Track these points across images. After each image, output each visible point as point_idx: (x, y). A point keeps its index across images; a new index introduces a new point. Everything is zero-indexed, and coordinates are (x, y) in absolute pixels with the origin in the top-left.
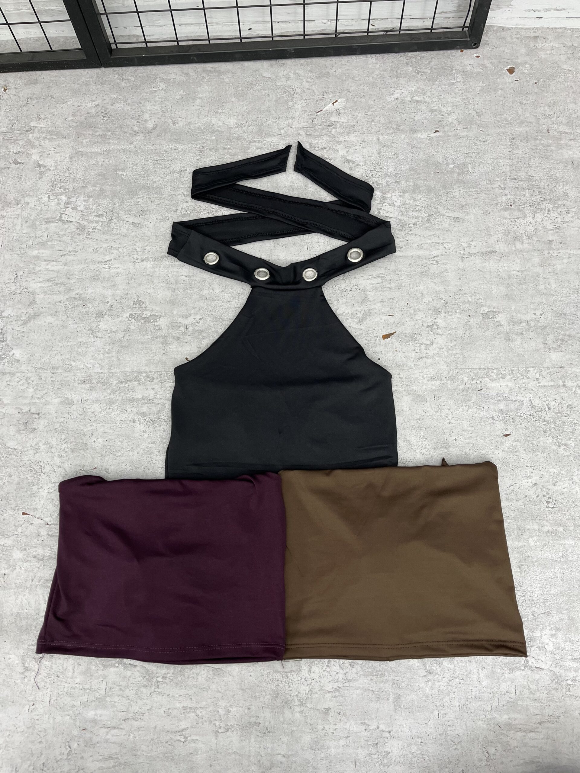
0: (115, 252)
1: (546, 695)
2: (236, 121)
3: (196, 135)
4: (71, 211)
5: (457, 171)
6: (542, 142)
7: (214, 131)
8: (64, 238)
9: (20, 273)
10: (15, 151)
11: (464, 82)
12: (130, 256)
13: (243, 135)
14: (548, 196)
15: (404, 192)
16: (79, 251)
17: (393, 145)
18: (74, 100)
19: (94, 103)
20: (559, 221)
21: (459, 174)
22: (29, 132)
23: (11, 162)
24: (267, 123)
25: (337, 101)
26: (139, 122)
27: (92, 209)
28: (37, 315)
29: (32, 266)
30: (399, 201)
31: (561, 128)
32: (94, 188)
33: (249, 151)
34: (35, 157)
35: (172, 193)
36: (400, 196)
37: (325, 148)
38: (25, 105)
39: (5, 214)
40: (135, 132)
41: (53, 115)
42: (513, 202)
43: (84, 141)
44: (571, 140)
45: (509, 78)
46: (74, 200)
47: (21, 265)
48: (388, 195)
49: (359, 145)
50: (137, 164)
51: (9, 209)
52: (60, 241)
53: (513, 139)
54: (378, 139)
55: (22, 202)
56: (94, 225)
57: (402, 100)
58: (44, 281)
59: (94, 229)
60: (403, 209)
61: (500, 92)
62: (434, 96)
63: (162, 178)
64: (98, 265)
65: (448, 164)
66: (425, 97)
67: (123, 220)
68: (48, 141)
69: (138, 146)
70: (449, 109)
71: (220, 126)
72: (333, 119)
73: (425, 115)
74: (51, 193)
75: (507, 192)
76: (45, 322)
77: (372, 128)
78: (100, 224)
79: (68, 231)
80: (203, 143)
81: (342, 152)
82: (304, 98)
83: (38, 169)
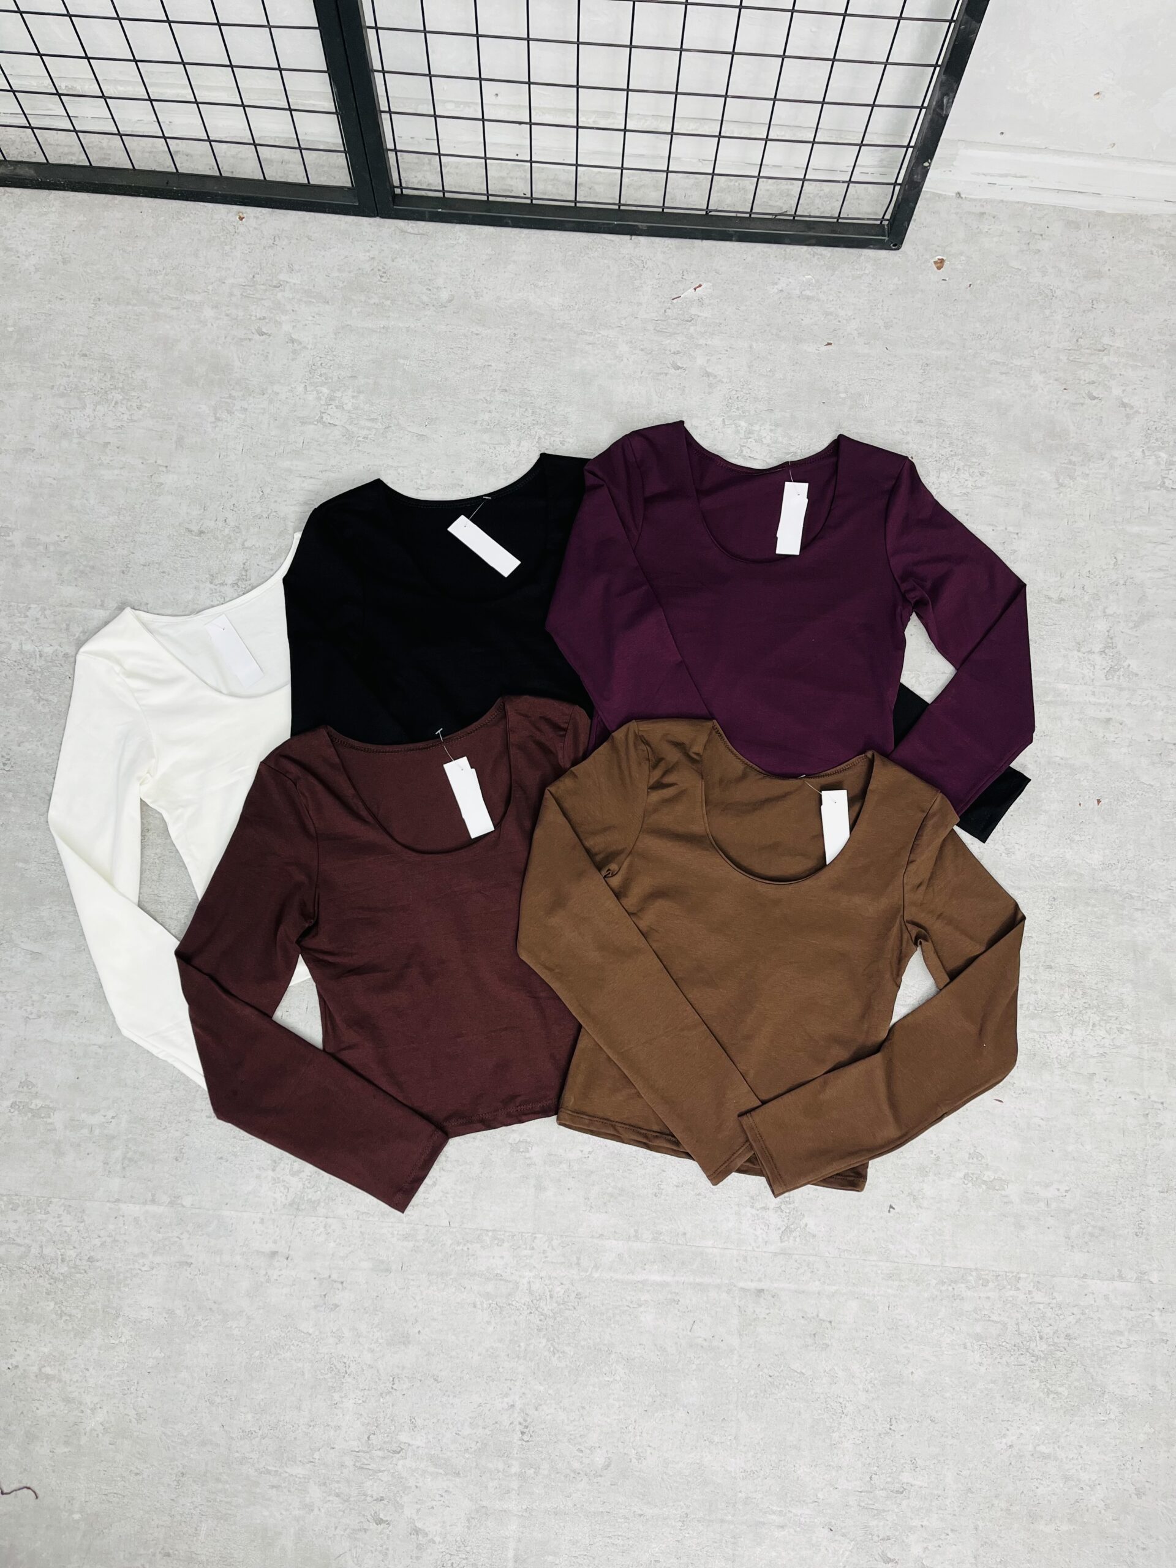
2: (561, 301)
3: (507, 316)
4: (335, 410)
5: (849, 402)
6: (965, 373)
7: (531, 313)
8: (325, 447)
9: (267, 490)
10: (258, 316)
11: (873, 276)
13: (570, 322)
17: (769, 357)
18: (339, 245)
19: (368, 254)
20: (969, 485)
21: (851, 408)
22: (277, 289)
23: (254, 331)
24: (604, 308)
25: (700, 286)
26: (430, 290)
27: (363, 409)
29: (282, 482)
30: (768, 437)
31: (993, 356)
32: (367, 380)
33: (577, 347)
34: (287, 328)
35: (471, 397)
37: (678, 353)
38: (270, 247)
39: (246, 406)
40: (423, 303)
41: (312, 267)
43: (354, 310)
44: (1002, 373)
45: (936, 275)
46: (339, 394)
47: (269, 479)
48: (756, 428)
49: (724, 352)
50: (425, 350)
51: (251, 400)
52: (320, 451)
53: (927, 365)
54: (751, 347)
55: (270, 391)
56: (365, 432)
57: (789, 294)
59: (365, 438)
60: (773, 449)
61: (919, 295)
62: (832, 292)
63: (458, 373)
65: (838, 392)
66: (819, 291)
67: (403, 429)
68: (303, 306)
69: (427, 326)
70: (849, 313)
71: (539, 307)
72: (694, 311)
73: (816, 319)
74: (308, 382)
75: (909, 439)
77: (744, 330)
78: (374, 431)
79: (330, 438)
80: (516, 329)
81: (700, 361)
82: (657, 276)
83: (291, 344)
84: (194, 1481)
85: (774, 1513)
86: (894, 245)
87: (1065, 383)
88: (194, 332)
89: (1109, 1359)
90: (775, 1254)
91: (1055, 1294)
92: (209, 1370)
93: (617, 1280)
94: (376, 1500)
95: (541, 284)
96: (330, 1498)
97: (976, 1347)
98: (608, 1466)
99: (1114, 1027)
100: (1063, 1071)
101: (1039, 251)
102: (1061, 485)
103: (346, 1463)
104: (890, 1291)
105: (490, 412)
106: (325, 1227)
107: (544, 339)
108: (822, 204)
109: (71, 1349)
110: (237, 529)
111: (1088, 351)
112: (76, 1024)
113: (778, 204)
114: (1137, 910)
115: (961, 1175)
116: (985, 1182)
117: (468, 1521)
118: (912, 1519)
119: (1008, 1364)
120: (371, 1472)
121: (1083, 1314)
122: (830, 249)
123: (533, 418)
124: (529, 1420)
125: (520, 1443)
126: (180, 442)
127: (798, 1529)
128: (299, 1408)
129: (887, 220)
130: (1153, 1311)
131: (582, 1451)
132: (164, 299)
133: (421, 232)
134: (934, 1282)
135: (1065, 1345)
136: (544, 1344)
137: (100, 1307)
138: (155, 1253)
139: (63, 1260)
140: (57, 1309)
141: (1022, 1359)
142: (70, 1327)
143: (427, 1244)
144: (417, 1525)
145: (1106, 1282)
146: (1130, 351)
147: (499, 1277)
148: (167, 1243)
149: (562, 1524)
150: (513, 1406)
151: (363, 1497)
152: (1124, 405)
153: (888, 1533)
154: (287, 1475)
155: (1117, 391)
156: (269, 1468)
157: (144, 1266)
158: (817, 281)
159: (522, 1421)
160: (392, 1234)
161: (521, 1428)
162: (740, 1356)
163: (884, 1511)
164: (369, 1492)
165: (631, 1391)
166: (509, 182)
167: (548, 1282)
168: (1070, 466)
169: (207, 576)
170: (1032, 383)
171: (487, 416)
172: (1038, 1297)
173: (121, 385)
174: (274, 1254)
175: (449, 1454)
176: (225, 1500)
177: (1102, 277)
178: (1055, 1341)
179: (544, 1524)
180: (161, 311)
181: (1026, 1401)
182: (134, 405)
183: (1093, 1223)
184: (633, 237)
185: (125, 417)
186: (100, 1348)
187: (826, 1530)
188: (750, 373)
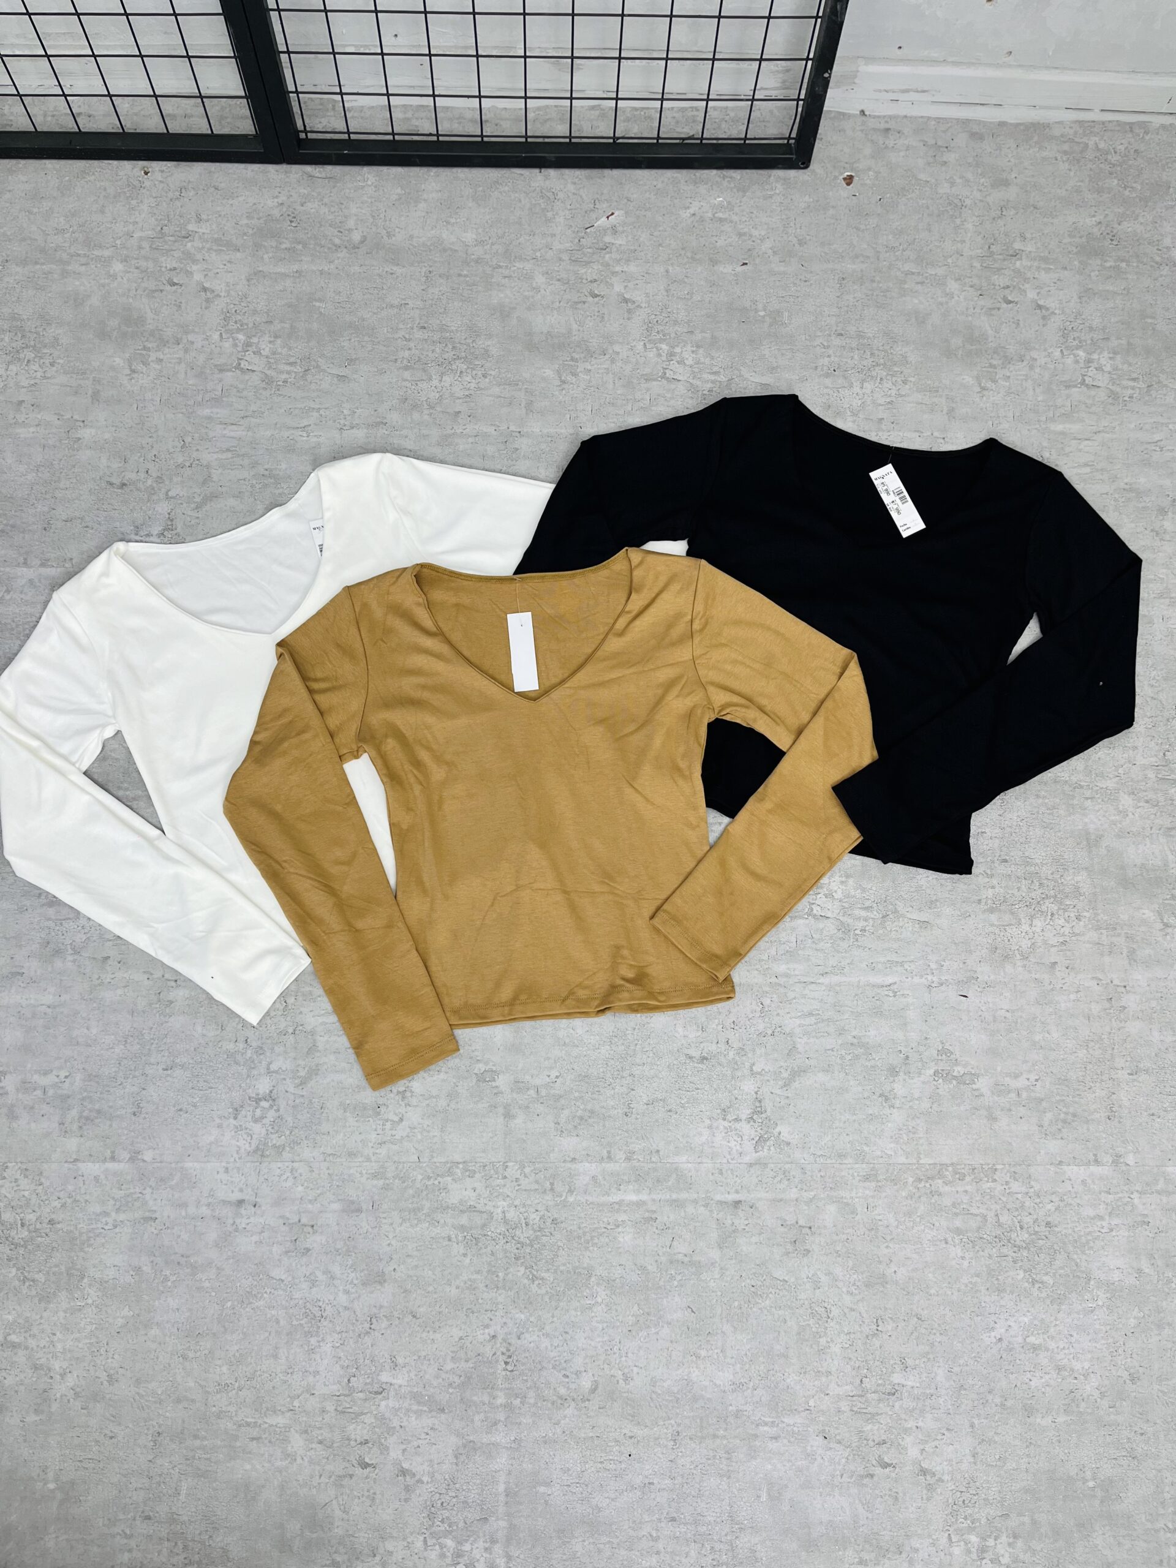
0: (315, 414)
1: (829, 945)
2: (474, 236)
3: (421, 254)
4: (253, 356)
5: (767, 319)
6: (881, 285)
7: (445, 250)
8: (245, 393)
9: (188, 439)
10: (169, 267)
11: (784, 195)
12: (335, 421)
13: (485, 256)
14: (882, 360)
15: (698, 347)
16: (267, 413)
17: (686, 280)
18: (247, 193)
19: (276, 200)
20: (893, 394)
21: (771, 325)
22: (187, 240)
23: (165, 282)
24: (518, 241)
25: (613, 214)
26: (341, 232)
27: (281, 354)
28: (214, 497)
29: (203, 431)
30: (690, 359)
31: (907, 267)
32: (283, 325)
33: (493, 280)
34: (198, 277)
35: (389, 335)
36: (693, 352)
37: (595, 281)
38: (177, 199)
39: (162, 357)
40: (336, 246)
41: (220, 216)
42: (837, 366)
43: (266, 256)
44: (917, 283)
45: (845, 191)
46: (255, 340)
47: (189, 428)
48: (678, 350)
49: (640, 277)
50: (340, 292)
51: (167, 350)
52: (240, 397)
53: (843, 279)
54: (667, 271)
55: (185, 341)
56: (284, 376)
57: (701, 217)
58: (222, 451)
59: (285, 381)
60: (696, 370)
61: (831, 212)
62: (745, 213)
63: (374, 313)
64: (292, 432)
65: (756, 311)
66: (731, 213)
67: (324, 371)
68: (214, 254)
69: (340, 267)
70: (763, 233)
71: (453, 243)
72: (608, 239)
73: (730, 240)
74: (223, 330)
75: (831, 352)
76: (226, 506)
77: (659, 256)
78: (293, 375)
79: (249, 383)
80: (431, 266)
81: (618, 288)
82: (569, 207)
83: (203, 294)
84: (171, 1440)
85: (766, 1424)
86: (803, 164)
87: (980, 289)
88: (103, 286)
89: (1092, 1244)
90: (751, 1165)
91: (1033, 1183)
92: (180, 1325)
93: (591, 1203)
94: (361, 1443)
95: (453, 221)
96: (314, 1446)
97: (957, 1241)
98: (595, 1389)
99: (1072, 915)
100: (1025, 962)
101: (946, 163)
102: (984, 389)
103: (328, 1408)
104: (867, 1192)
105: (409, 349)
106: (291, 1172)
107: (460, 275)
108: (729, 129)
109: (37, 1314)
110: (159, 479)
111: (1001, 257)
112: (22, 985)
113: (685, 130)
114: (1087, 799)
115: (932, 1072)
116: (955, 1077)
117: (456, 1457)
118: (905, 1420)
119: (990, 1257)
120: (353, 1416)
121: (1062, 1200)
122: (739, 171)
123: (453, 353)
124: (512, 1349)
125: (504, 1373)
126: (96, 396)
127: (792, 1440)
128: (275, 1357)
129: (793, 138)
130: (1132, 1193)
131: (568, 1377)
132: (72, 256)
133: (328, 176)
134: (911, 1180)
135: (1047, 1233)
136: (522, 1272)
137: (63, 1268)
138: (118, 1210)
139: (23, 1225)
140: (20, 1274)
141: (1005, 1250)
142: (34, 1293)
143: (397, 1181)
144: (404, 1466)
145: (1082, 1168)
146: (1042, 255)
147: (472, 1209)
148: (130, 1199)
149: (551, 1453)
150: (494, 1337)
151: (347, 1442)
152: (1040, 307)
153: (884, 1437)
154: (267, 1425)
155: (1031, 295)
156: (248, 1420)
157: (107, 1224)
158: (729, 203)
159: (504, 1350)
160: (361, 1173)
161: (505, 1358)
162: (721, 1269)
163: (878, 1414)
164: (353, 1437)
165: (614, 1312)
166: (415, 122)
167: (523, 1210)
168: (990, 369)
169: (132, 528)
170: (948, 290)
171: (407, 354)
172: (1015, 1186)
173: (32, 343)
174: (240, 1202)
175: (432, 1390)
176: (205, 1456)
177: (1009, 184)
178: (1037, 1229)
179: (534, 1454)
180: (70, 268)
181: (1012, 1292)
182: (47, 362)
183: (1064, 1110)
184: (543, 170)
185: (39, 374)
186: (65, 1312)
187: (821, 1438)
188: (668, 296)
